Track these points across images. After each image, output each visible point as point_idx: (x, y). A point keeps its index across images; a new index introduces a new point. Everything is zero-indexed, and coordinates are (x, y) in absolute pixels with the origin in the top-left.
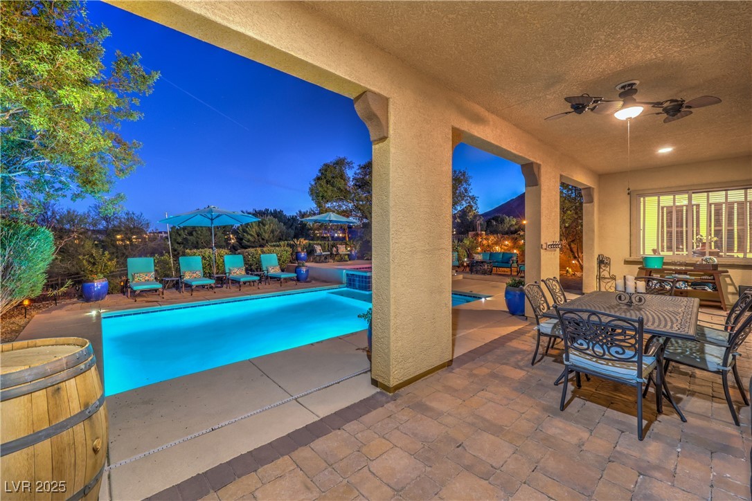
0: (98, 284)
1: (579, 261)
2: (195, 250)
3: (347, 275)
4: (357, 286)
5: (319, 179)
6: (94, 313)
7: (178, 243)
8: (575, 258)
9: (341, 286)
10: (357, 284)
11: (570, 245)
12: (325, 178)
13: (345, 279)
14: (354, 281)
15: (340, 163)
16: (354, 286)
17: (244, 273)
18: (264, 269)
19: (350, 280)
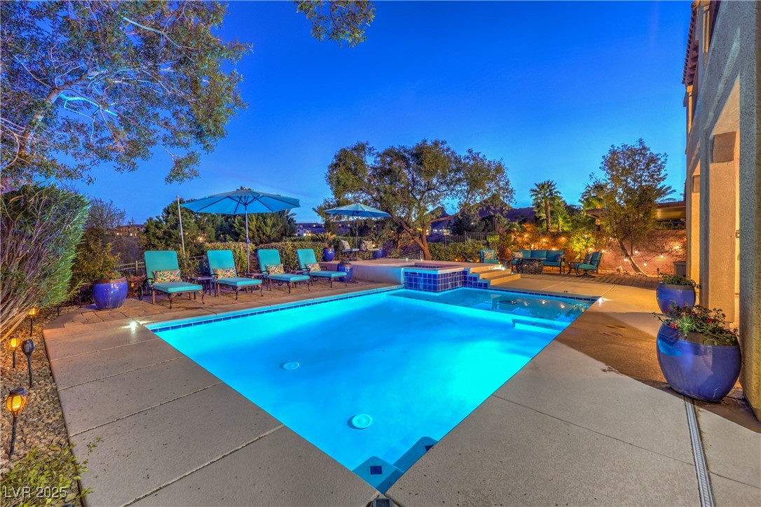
0: (116, 285)
1: (631, 259)
2: (219, 244)
3: (406, 273)
4: (421, 287)
5: (336, 166)
6: (133, 326)
7: (158, 238)
8: (627, 256)
9: (400, 286)
10: (421, 284)
11: (621, 243)
12: (344, 164)
13: (402, 279)
14: (416, 280)
15: (360, 148)
16: (416, 287)
17: (282, 271)
18: (303, 267)
19: (410, 280)
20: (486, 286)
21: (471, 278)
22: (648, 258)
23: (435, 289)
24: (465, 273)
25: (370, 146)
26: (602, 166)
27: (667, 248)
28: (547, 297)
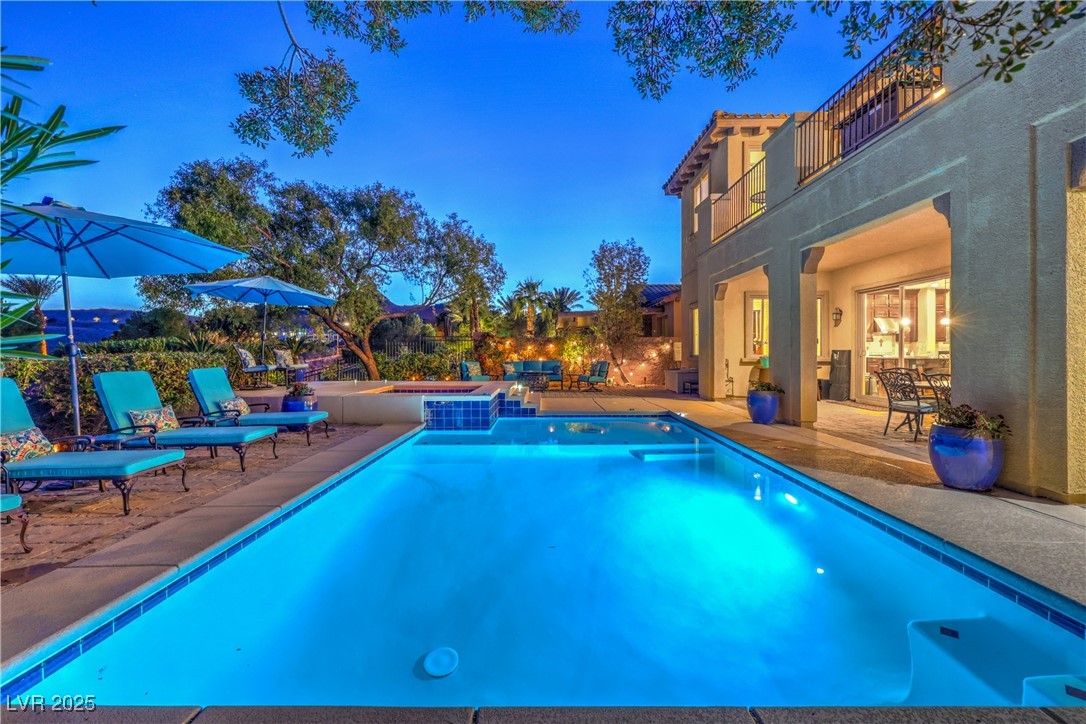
1: (620, 369)
3: (428, 403)
4: (460, 424)
8: (617, 365)
9: (422, 427)
10: (461, 419)
11: (611, 351)
13: (423, 414)
16: (451, 425)
17: (175, 424)
18: (212, 409)
19: (438, 414)
20: (532, 412)
21: (510, 403)
22: (632, 367)
23: (486, 425)
24: (501, 396)
25: (268, 171)
26: (592, 262)
27: (646, 356)
28: (589, 418)
